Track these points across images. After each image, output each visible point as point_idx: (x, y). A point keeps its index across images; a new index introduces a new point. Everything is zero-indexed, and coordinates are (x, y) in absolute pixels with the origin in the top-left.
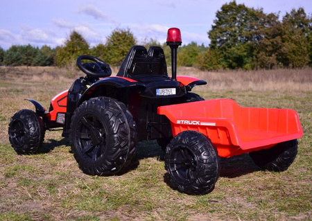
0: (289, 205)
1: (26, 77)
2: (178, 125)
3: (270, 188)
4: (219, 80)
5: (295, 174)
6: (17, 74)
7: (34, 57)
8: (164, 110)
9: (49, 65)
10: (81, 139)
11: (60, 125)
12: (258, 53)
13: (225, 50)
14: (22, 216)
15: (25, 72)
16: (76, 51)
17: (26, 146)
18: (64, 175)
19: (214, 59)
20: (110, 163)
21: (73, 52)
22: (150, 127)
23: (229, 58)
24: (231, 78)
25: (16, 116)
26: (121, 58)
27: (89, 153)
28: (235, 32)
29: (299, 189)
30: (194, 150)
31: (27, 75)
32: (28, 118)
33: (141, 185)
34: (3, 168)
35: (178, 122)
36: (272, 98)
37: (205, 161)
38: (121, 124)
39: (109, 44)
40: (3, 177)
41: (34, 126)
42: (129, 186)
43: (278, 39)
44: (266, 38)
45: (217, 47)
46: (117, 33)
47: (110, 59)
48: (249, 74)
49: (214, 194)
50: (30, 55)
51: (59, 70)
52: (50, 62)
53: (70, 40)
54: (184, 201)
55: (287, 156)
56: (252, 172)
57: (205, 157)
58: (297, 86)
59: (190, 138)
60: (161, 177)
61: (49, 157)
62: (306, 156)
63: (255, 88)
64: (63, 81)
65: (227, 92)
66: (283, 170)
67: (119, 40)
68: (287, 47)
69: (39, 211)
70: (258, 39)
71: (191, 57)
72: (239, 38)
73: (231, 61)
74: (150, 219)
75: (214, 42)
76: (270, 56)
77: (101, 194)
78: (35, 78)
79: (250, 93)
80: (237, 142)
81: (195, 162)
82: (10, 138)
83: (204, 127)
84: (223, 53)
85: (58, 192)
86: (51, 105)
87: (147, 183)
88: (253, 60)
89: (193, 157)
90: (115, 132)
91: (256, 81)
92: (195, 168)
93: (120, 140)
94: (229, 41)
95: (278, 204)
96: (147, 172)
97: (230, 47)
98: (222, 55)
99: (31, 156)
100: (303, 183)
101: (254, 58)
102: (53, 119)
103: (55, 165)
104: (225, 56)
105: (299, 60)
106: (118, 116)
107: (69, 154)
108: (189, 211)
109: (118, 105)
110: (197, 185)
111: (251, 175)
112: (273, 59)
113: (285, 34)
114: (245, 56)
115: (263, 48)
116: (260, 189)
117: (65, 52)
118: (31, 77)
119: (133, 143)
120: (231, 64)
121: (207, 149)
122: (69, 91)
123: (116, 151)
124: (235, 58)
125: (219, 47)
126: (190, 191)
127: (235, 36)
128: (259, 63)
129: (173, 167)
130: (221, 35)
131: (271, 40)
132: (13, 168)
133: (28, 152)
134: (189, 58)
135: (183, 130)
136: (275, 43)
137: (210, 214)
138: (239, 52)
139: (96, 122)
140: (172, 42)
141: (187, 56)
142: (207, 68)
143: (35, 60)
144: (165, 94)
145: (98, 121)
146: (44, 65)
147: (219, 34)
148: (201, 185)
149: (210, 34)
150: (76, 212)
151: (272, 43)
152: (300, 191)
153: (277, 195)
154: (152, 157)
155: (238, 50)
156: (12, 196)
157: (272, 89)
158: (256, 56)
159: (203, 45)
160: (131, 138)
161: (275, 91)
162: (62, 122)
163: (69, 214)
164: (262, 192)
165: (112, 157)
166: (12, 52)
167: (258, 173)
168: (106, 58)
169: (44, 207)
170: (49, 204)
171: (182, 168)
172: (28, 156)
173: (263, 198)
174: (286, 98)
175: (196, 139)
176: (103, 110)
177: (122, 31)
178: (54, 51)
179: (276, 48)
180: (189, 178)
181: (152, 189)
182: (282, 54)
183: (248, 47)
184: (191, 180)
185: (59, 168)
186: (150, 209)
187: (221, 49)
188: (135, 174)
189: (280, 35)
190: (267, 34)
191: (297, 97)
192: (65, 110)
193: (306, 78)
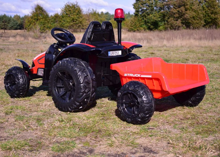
0: (202, 130)
1: (5, 39)
2: (126, 77)
3: (188, 119)
4: (142, 39)
5: (204, 108)
7: (8, 23)
8: (115, 66)
9: (20, 29)
10: (57, 87)
11: (40, 77)
12: (169, 18)
13: (146, 17)
14: (22, 142)
15: (3, 35)
16: (40, 19)
17: (17, 92)
18: (45, 112)
19: (138, 23)
20: (78, 104)
21: (37, 20)
22: (104, 77)
23: (148, 22)
24: (151, 37)
25: (10, 71)
26: (72, 24)
27: (63, 97)
28: (152, 4)
29: (207, 119)
30: (137, 94)
31: (5, 37)
32: (18, 72)
33: (101, 118)
34: (3, 108)
35: (126, 75)
36: (180, 51)
37: (145, 102)
38: (85, 77)
39: (63, 13)
40: (4, 114)
41: (23, 78)
42: (92, 119)
43: (183, 8)
44: (174, 8)
45: (139, 15)
46: (68, 6)
47: (64, 24)
48: (163, 34)
49: (150, 124)
50: (6, 22)
51: (28, 33)
52: (21, 27)
53: (35, 11)
54: (131, 129)
55: (198, 96)
56: (174, 107)
57: (145, 99)
58: (197, 43)
59: (134, 87)
60: (113, 112)
61: (33, 99)
62: (209, 95)
63: (168, 45)
64: (31, 41)
65: (149, 48)
66: (195, 106)
67: (70, 11)
68: (189, 15)
69: (33, 138)
70: (168, 9)
72: (155, 8)
73: (149, 24)
74: (110, 142)
75: (137, 11)
76: (177, 20)
77: (74, 125)
78: (11, 39)
79: (165, 48)
80: (167, 88)
81: (138, 103)
82: (5, 86)
83: (143, 78)
84: (143, 19)
85: (44, 124)
86: (33, 63)
87: (104, 117)
88: (165, 24)
89: (137, 99)
90: (81, 82)
91: (168, 40)
92: (138, 107)
93: (85, 87)
94: (148, 11)
95: (195, 130)
96: (103, 109)
97: (149, 15)
98: (143, 21)
99: (21, 99)
100: (210, 114)
101: (166, 22)
102: (35, 72)
103: (38, 105)
104: (145, 21)
105: (197, 23)
106: (83, 71)
107: (47, 97)
108: (135, 136)
109: (83, 63)
110: (140, 118)
111: (174, 109)
112: (179, 22)
113: (187, 5)
114: (160, 21)
115: (172, 15)
116: (181, 119)
117: (31, 20)
118: (8, 39)
119: (93, 89)
120: (150, 26)
121: (146, 94)
122: (46, 53)
123: (82, 95)
124: (152, 22)
125: (141, 15)
126: (135, 122)
127: (152, 7)
128: (169, 26)
129: (122, 106)
130: (142, 6)
131: (177, 9)
132: (10, 107)
133: (18, 96)
135: (129, 80)
136: (180, 11)
137: (150, 138)
138: (155, 19)
139: (68, 75)
140: (118, 18)
142: (132, 30)
143: (9, 25)
144: (114, 55)
145: (69, 75)
146: (16, 29)
147: (140, 6)
148: (142, 118)
149: (135, 6)
150: (58, 138)
151: (179, 11)
152: (208, 120)
153: (194, 124)
154: (105, 97)
155: (154, 17)
156: (13, 128)
157: (180, 45)
158: (167, 21)
159: (129, 13)
160: (92, 86)
161: (182, 46)
162: (42, 75)
163: (54, 140)
164: (183, 121)
165: (80, 100)
167: (179, 108)
168: (61, 23)
169: (36, 135)
170: (39, 133)
171: (129, 106)
172: (19, 99)
173: (184, 126)
174: (190, 51)
175: (138, 87)
176: (72, 67)
177: (72, 4)
178: (23, 18)
179: (181, 15)
180: (134, 113)
181: (108, 121)
182: (185, 19)
183: (161, 15)
184: (135, 114)
185: (42, 107)
186: (109, 135)
187: (143, 16)
188: (95, 110)
189: (184, 5)
190: (175, 5)
191: (198, 51)
192: (43, 66)
193: (202, 36)
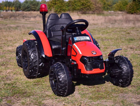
6: (23, 17)
7: (37, 6)
16: (57, 4)
19: (135, 7)
21: (55, 4)
26: (82, 7)
31: (28, 17)
47: (76, 8)
50: (35, 5)
71: (124, 5)
78: (32, 19)
117: (51, 4)
118: (30, 19)
134: (123, 6)
141: (121, 5)
142: (131, 12)
166: (26, 4)
168: (73, 7)
